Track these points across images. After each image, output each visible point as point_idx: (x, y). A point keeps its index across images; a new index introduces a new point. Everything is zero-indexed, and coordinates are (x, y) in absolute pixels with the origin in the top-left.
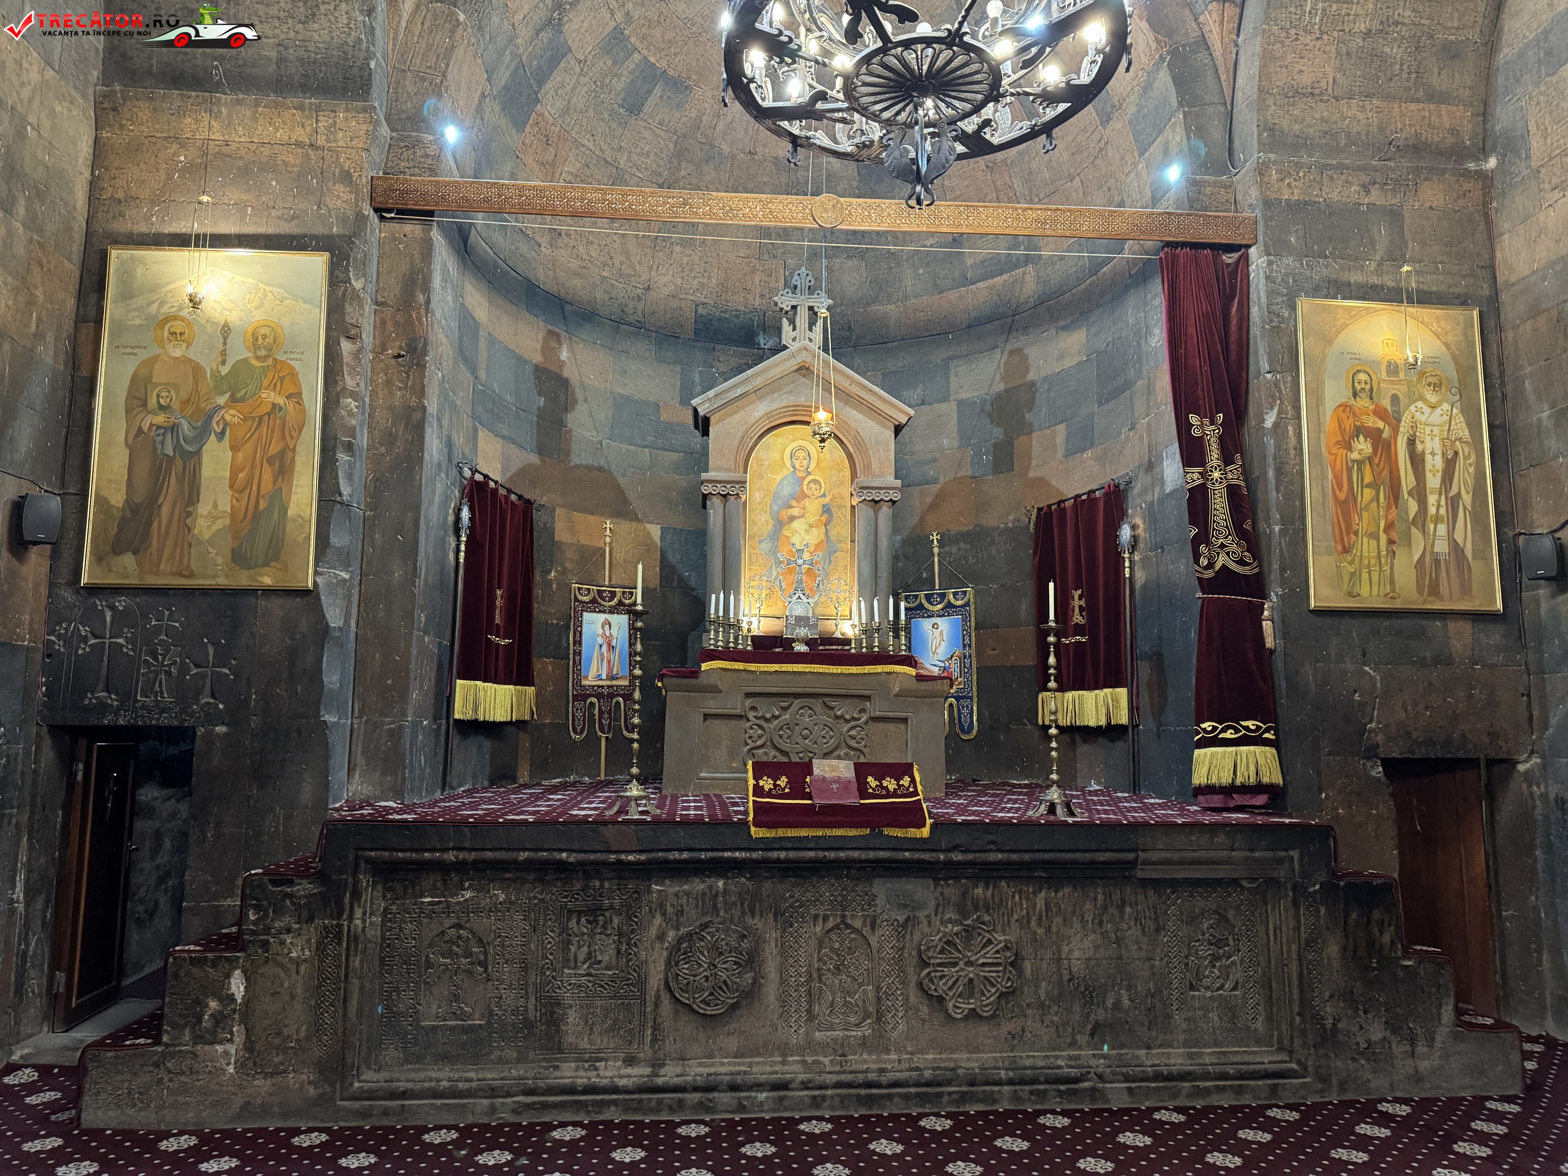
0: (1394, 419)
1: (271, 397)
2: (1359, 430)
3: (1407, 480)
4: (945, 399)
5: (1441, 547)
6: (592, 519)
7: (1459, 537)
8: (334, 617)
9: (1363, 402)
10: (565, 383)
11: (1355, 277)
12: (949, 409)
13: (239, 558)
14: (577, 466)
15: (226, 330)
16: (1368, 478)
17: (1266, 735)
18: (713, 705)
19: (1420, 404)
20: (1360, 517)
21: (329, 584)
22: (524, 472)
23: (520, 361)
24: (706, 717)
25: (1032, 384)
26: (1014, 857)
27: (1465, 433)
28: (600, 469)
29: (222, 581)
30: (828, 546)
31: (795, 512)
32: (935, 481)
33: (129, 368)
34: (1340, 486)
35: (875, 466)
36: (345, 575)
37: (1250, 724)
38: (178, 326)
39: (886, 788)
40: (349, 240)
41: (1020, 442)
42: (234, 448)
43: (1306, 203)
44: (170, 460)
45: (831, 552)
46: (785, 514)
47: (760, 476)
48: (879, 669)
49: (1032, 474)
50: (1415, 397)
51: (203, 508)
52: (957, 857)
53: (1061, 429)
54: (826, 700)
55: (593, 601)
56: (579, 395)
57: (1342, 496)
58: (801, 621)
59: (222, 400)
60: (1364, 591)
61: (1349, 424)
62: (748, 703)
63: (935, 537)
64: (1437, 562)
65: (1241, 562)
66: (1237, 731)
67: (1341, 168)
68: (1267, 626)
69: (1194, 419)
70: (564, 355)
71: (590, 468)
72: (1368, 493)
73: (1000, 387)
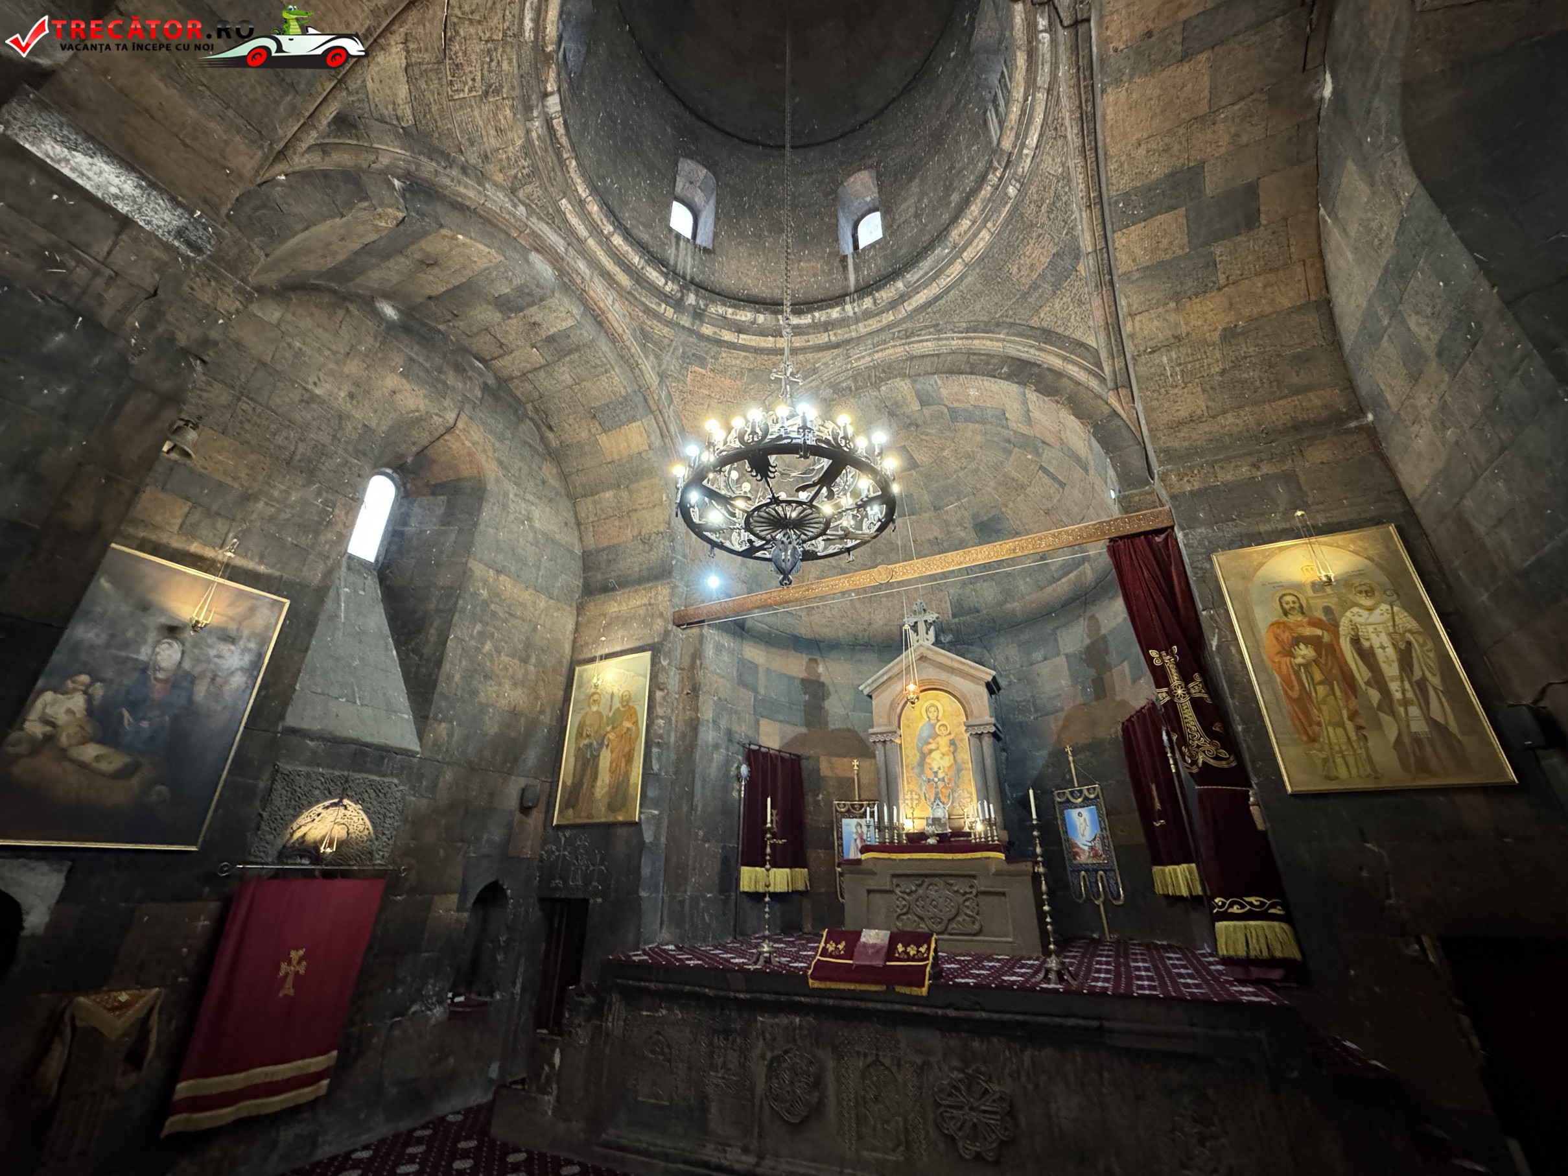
0: (1333, 626)
1: (627, 724)
2: (1298, 640)
3: (1360, 673)
4: (1058, 654)
5: (1419, 726)
6: (845, 760)
7: (1436, 712)
8: (648, 837)
9: (1295, 618)
10: (823, 684)
11: (1264, 528)
12: (1061, 661)
13: (611, 808)
14: (833, 731)
15: (612, 695)
16: (1318, 676)
17: (1272, 911)
18: (872, 884)
19: (1355, 610)
20: (1320, 710)
21: (647, 818)
22: (798, 739)
23: (791, 678)
24: (869, 892)
25: (1104, 637)
26: (996, 1016)
27: (1413, 625)
28: (849, 730)
29: (603, 820)
30: (957, 768)
31: (933, 746)
32: (1062, 709)
33: (578, 718)
34: (1292, 688)
35: (976, 712)
36: (656, 812)
37: (1254, 900)
38: (596, 697)
39: (908, 954)
40: (661, 643)
41: (1107, 676)
42: (612, 752)
43: (1206, 489)
44: (588, 760)
45: (959, 770)
46: (926, 749)
47: (909, 726)
48: (978, 855)
49: (1118, 698)
50: (1346, 605)
51: (599, 783)
52: (951, 1013)
53: (1126, 663)
54: (946, 879)
55: (848, 811)
56: (832, 689)
57: (1295, 694)
58: (936, 821)
59: (609, 729)
60: (1343, 773)
61: (1286, 636)
62: (895, 881)
63: (1068, 749)
64: (1417, 740)
65: (1217, 758)
66: (1243, 907)
67: (1228, 459)
68: (1254, 810)
69: (1153, 653)
70: (821, 669)
71: (840, 730)
72: (1322, 690)
73: (1087, 642)
